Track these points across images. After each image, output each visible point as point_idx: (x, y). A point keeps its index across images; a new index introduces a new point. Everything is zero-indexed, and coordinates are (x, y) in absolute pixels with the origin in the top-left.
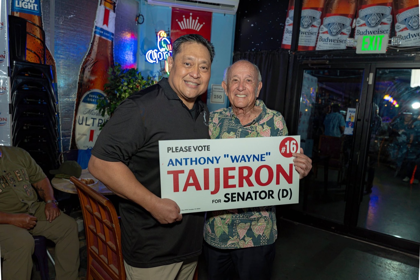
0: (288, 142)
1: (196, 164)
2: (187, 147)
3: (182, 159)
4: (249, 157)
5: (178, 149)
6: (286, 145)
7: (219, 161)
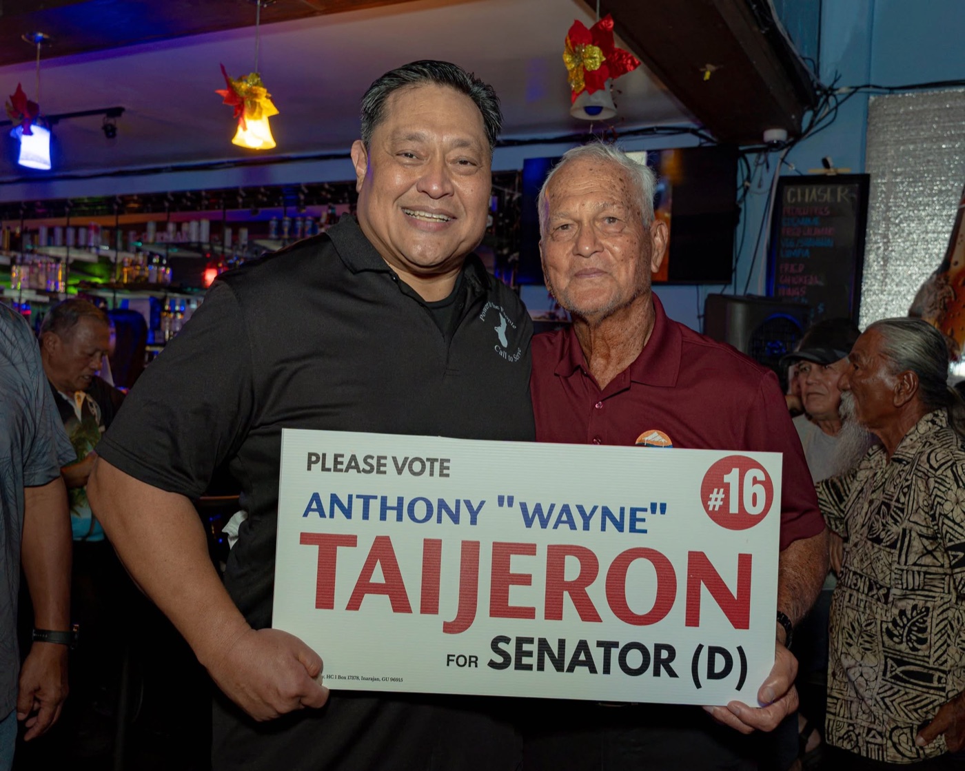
0: (735, 472)
1: (400, 518)
2: (372, 457)
3: (354, 497)
4: (588, 514)
5: (341, 463)
6: (728, 484)
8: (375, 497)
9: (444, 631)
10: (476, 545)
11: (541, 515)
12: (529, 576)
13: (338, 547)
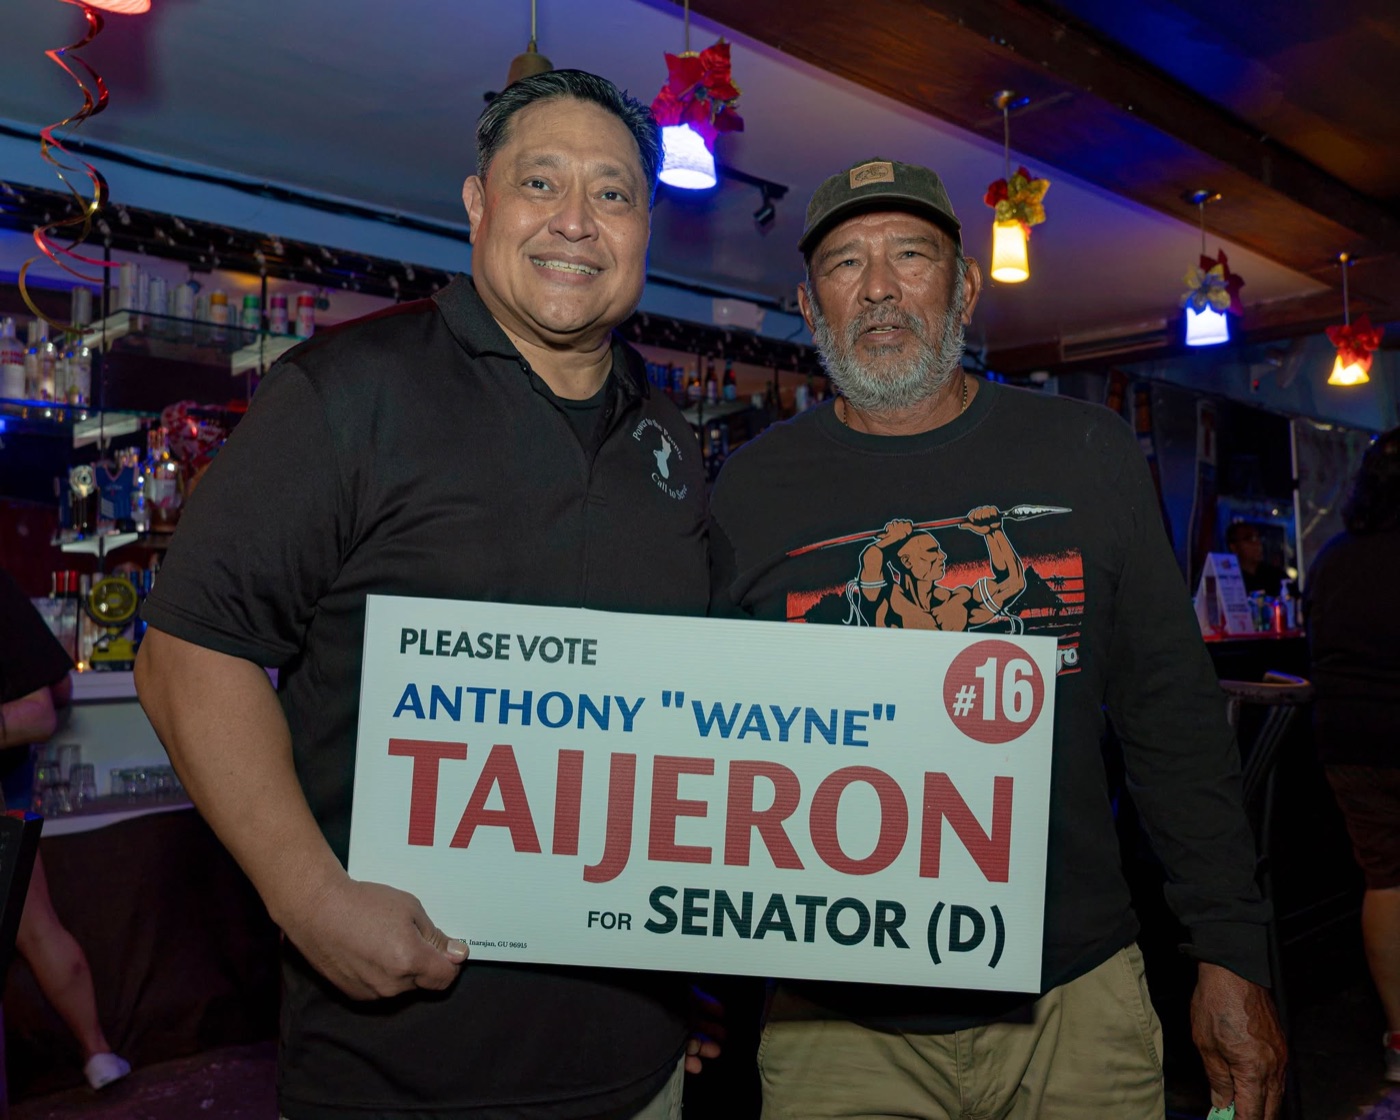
0: (992, 662)
1: (526, 721)
2: (489, 636)
3: (464, 691)
5: (448, 643)
6: (982, 679)
7: (636, 720)
8: (493, 691)
9: (585, 879)
10: (631, 759)
11: (721, 720)
12: (704, 805)
13: (441, 760)
